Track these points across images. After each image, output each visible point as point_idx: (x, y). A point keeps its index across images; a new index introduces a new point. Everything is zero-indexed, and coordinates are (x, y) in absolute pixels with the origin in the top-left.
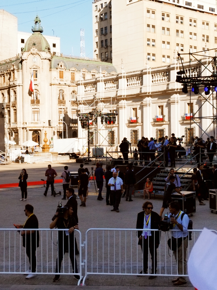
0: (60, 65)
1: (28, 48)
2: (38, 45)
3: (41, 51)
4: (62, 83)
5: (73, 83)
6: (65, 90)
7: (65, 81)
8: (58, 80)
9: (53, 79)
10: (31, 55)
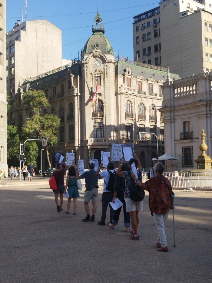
0: (127, 71)
1: (88, 50)
2: (101, 46)
3: (105, 53)
4: (130, 92)
5: (141, 94)
6: (132, 100)
7: (132, 90)
8: (125, 88)
9: (120, 87)
10: (93, 58)
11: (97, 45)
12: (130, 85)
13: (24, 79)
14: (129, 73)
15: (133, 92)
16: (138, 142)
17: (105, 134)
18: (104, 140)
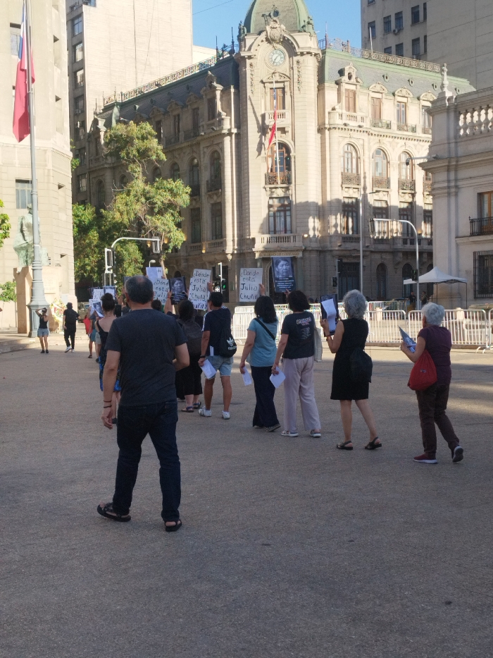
0: (346, 74)
1: (255, 26)
2: (285, 14)
3: (294, 31)
4: (352, 124)
5: (379, 127)
6: (358, 144)
7: (359, 118)
8: (341, 115)
9: (329, 113)
10: (265, 43)
11: (276, 13)
12: (352, 106)
13: (106, 96)
14: (350, 77)
15: (361, 124)
16: (372, 240)
17: (294, 223)
18: (292, 238)
